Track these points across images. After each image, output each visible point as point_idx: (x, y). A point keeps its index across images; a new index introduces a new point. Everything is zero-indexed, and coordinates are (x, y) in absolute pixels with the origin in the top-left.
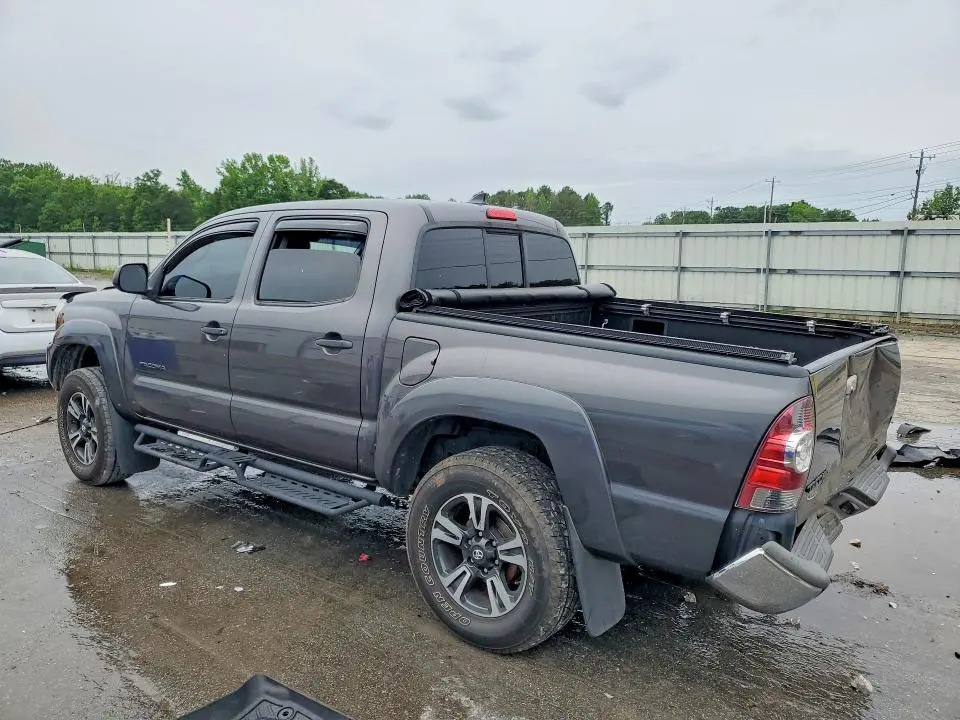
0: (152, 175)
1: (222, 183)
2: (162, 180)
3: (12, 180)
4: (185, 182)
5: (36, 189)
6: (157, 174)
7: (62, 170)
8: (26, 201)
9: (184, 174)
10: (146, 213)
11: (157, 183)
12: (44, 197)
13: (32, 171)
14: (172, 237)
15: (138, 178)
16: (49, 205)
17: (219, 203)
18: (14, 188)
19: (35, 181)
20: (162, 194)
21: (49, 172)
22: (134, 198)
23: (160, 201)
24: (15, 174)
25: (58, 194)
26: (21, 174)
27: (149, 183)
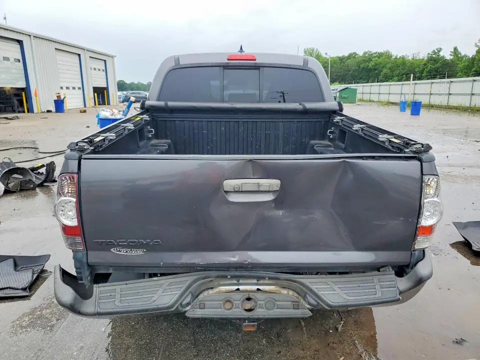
0: (436, 51)
1: (477, 52)
2: (441, 54)
3: (371, 60)
4: (455, 53)
5: (380, 63)
6: (439, 50)
7: (393, 54)
8: (375, 69)
9: (455, 49)
10: (430, 72)
11: (439, 55)
12: (383, 67)
13: (380, 55)
14: (413, 84)
15: (429, 54)
16: (385, 71)
17: (473, 63)
18: (371, 65)
19: (380, 60)
20: (440, 61)
21: (388, 55)
22: (425, 65)
23: (438, 65)
24: (373, 57)
25: (389, 65)
26: (375, 57)
27: (434, 56)
